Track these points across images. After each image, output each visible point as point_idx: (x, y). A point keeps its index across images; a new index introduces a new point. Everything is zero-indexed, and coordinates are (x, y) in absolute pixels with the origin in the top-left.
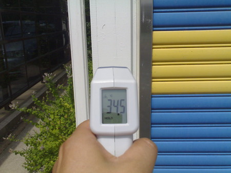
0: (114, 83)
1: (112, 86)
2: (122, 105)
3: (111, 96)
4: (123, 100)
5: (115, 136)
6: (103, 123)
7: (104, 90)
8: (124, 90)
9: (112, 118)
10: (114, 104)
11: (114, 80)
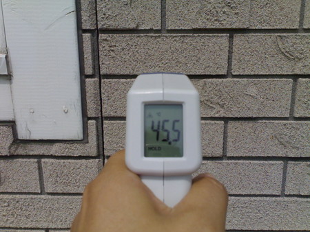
0: (163, 94)
1: (160, 98)
2: (176, 128)
3: (159, 114)
4: (178, 121)
5: (164, 176)
6: (146, 155)
7: (148, 106)
8: (179, 106)
9: (160, 148)
10: (163, 127)
11: (163, 89)
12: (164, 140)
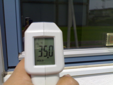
1: (42, 35)
3: (42, 43)
9: (43, 60)
10: (44, 49)
11: (44, 30)
12: (45, 56)
